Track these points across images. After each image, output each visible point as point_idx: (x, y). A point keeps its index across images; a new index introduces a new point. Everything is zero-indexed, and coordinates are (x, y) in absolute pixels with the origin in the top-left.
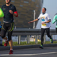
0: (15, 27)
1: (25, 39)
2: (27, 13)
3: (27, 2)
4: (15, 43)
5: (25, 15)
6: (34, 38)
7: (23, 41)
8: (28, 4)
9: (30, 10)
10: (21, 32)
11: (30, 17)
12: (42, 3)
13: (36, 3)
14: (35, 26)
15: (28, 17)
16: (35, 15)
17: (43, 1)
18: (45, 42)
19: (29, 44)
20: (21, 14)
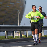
0: (3, 24)
1: (11, 34)
2: (13, 12)
3: (13, 4)
4: (3, 37)
5: (11, 14)
6: (19, 33)
7: (9, 36)
8: (13, 5)
9: (15, 10)
10: (8, 28)
11: (16, 16)
12: (25, 4)
13: (20, 4)
14: (19, 23)
15: (13, 16)
16: (19, 14)
17: (26, 3)
18: (27, 36)
19: (14, 38)
20: (8, 14)
